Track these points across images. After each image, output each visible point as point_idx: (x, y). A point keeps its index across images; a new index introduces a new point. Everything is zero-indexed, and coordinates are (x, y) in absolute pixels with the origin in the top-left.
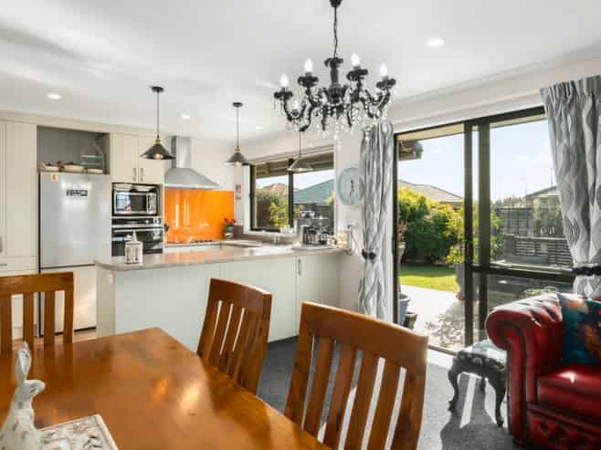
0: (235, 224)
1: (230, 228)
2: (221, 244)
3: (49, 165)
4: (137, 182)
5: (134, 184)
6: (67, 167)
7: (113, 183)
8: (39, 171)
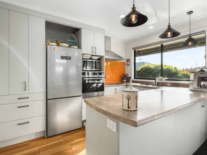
0: (128, 76)
1: (125, 78)
2: (127, 85)
3: (52, 42)
4: (93, 54)
5: (92, 55)
6: (61, 44)
7: (83, 54)
8: (46, 45)
